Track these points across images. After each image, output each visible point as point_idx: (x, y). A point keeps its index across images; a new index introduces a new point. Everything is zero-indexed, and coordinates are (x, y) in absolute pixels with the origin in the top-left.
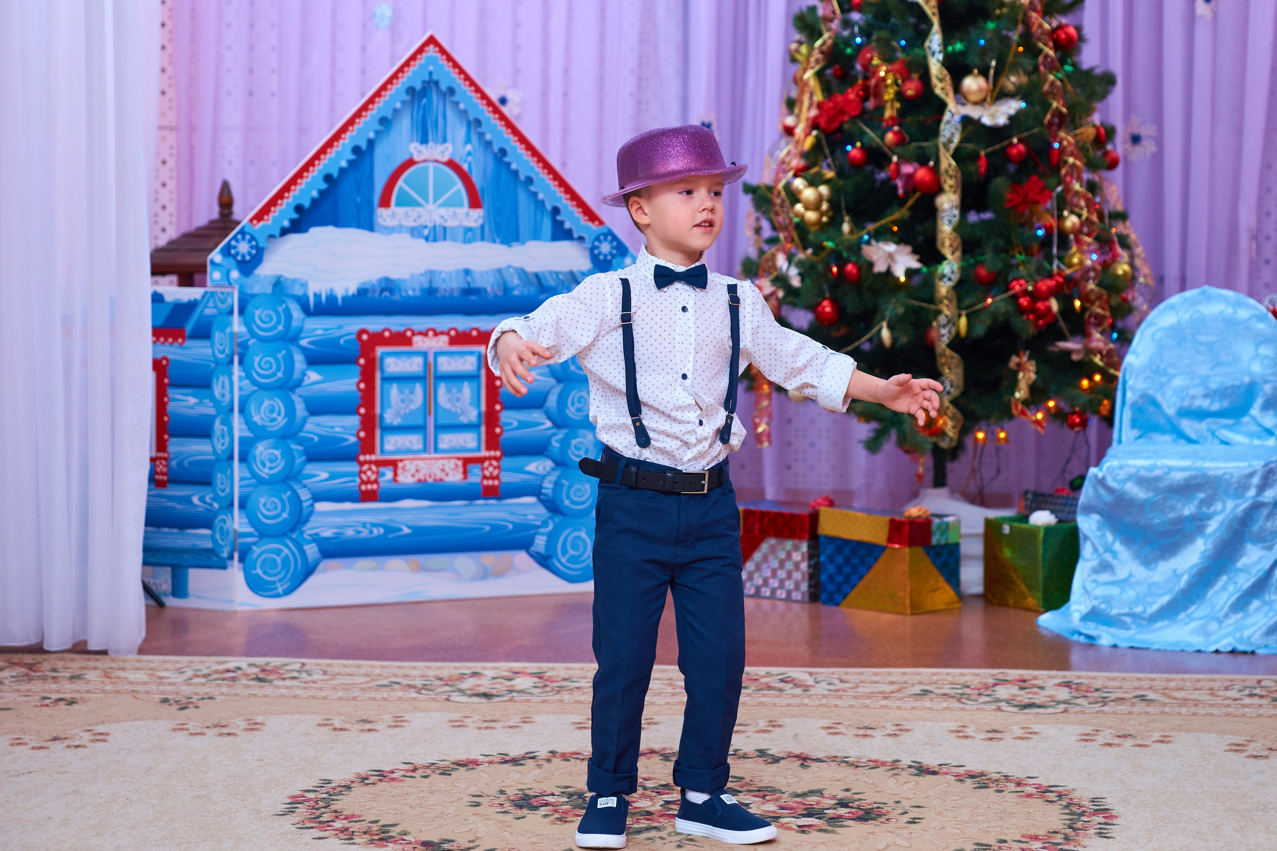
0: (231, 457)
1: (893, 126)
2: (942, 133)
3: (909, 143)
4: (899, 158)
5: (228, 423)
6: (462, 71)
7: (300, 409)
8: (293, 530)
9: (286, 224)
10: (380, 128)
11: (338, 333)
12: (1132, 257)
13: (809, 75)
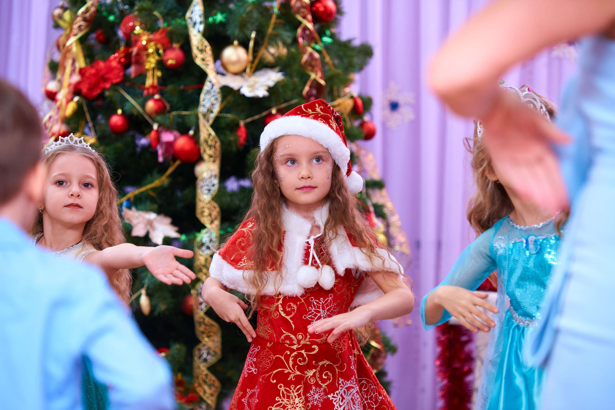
1: (153, 95)
2: (202, 102)
3: (169, 112)
4: (159, 126)
12: (388, 226)
13: (72, 40)
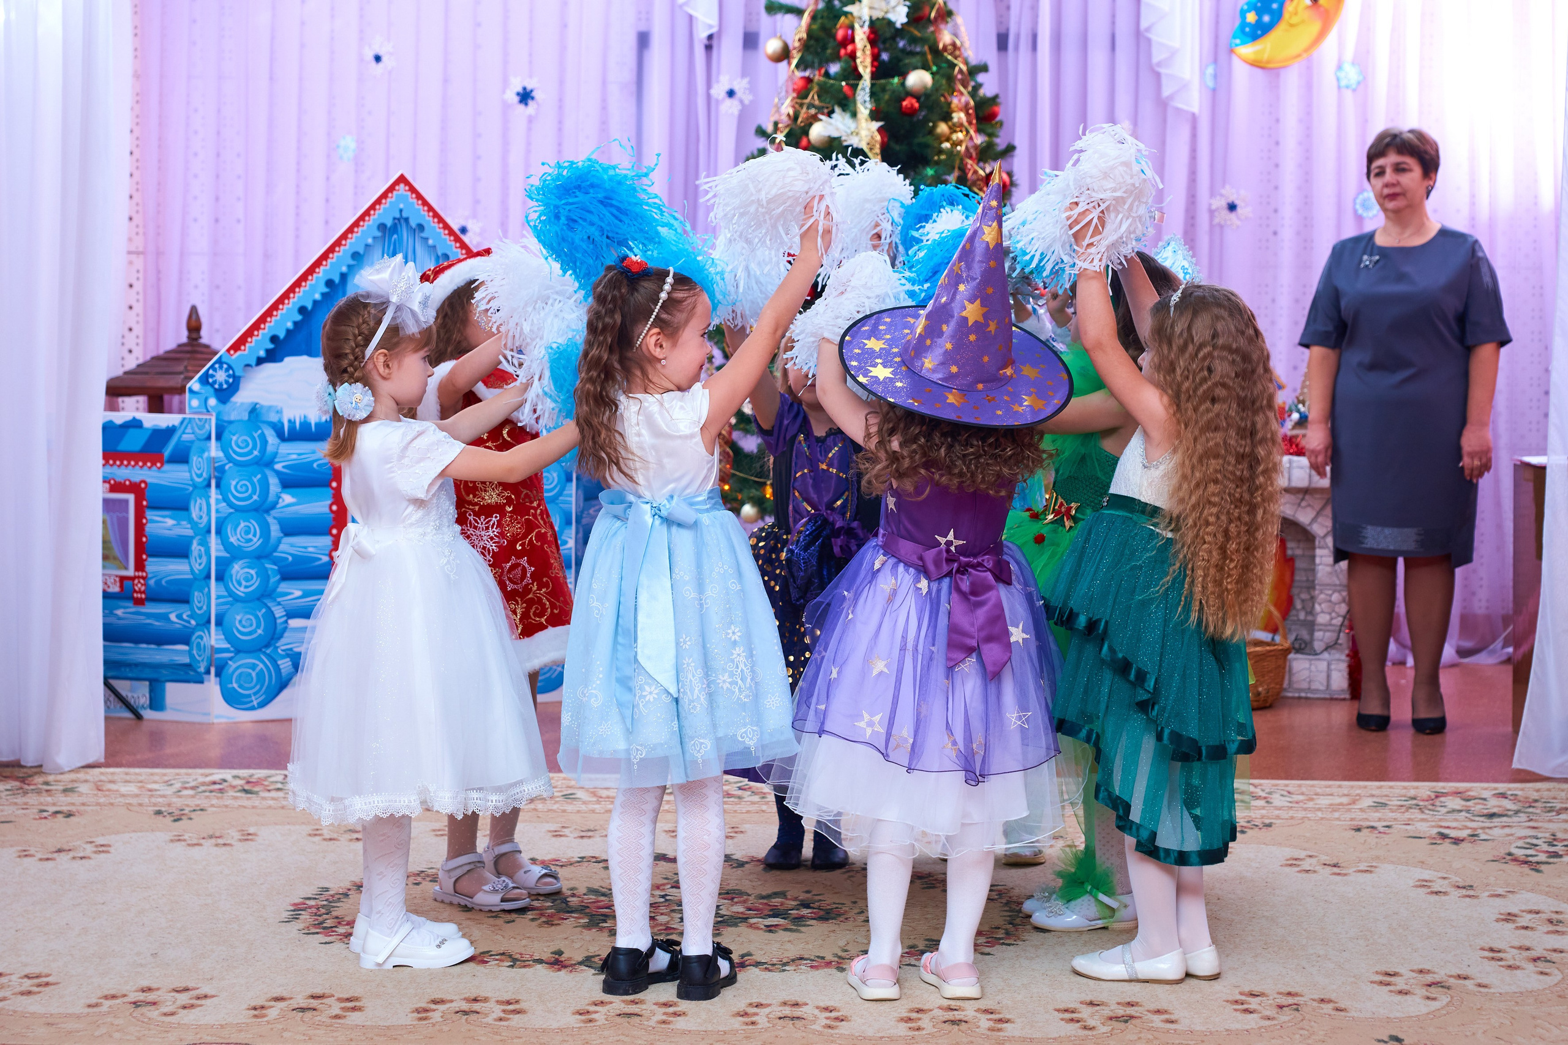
0: (208, 577)
5: (204, 543)
6: (431, 209)
7: (275, 530)
8: (267, 646)
9: (262, 354)
10: (352, 262)
11: (313, 457)
